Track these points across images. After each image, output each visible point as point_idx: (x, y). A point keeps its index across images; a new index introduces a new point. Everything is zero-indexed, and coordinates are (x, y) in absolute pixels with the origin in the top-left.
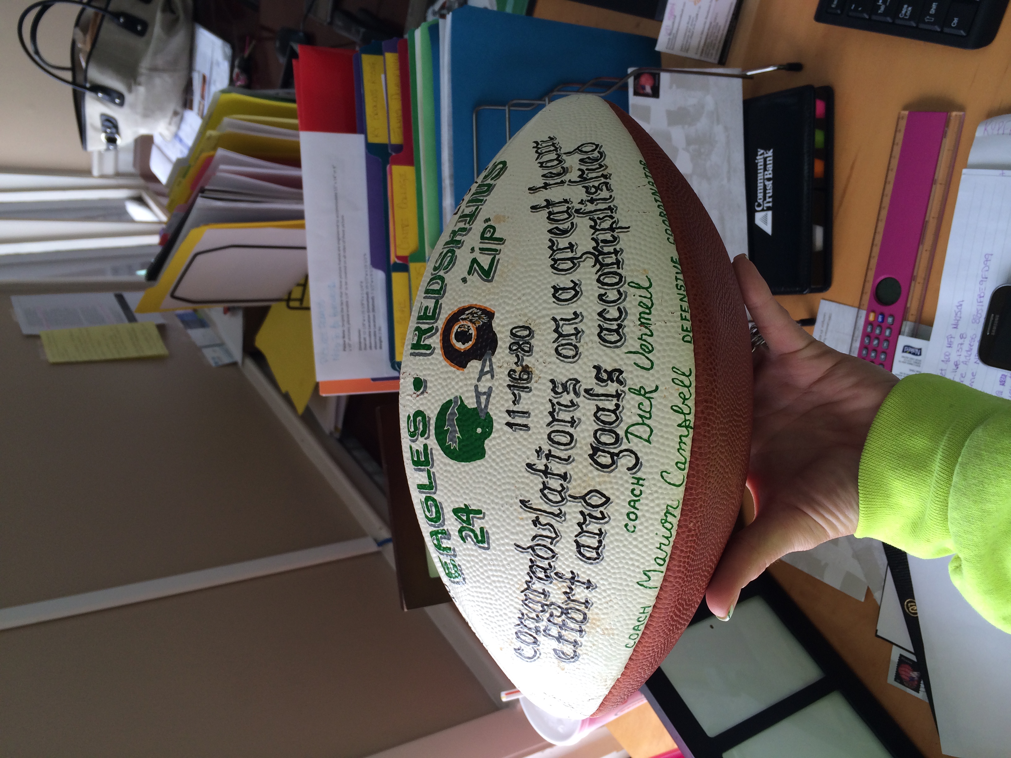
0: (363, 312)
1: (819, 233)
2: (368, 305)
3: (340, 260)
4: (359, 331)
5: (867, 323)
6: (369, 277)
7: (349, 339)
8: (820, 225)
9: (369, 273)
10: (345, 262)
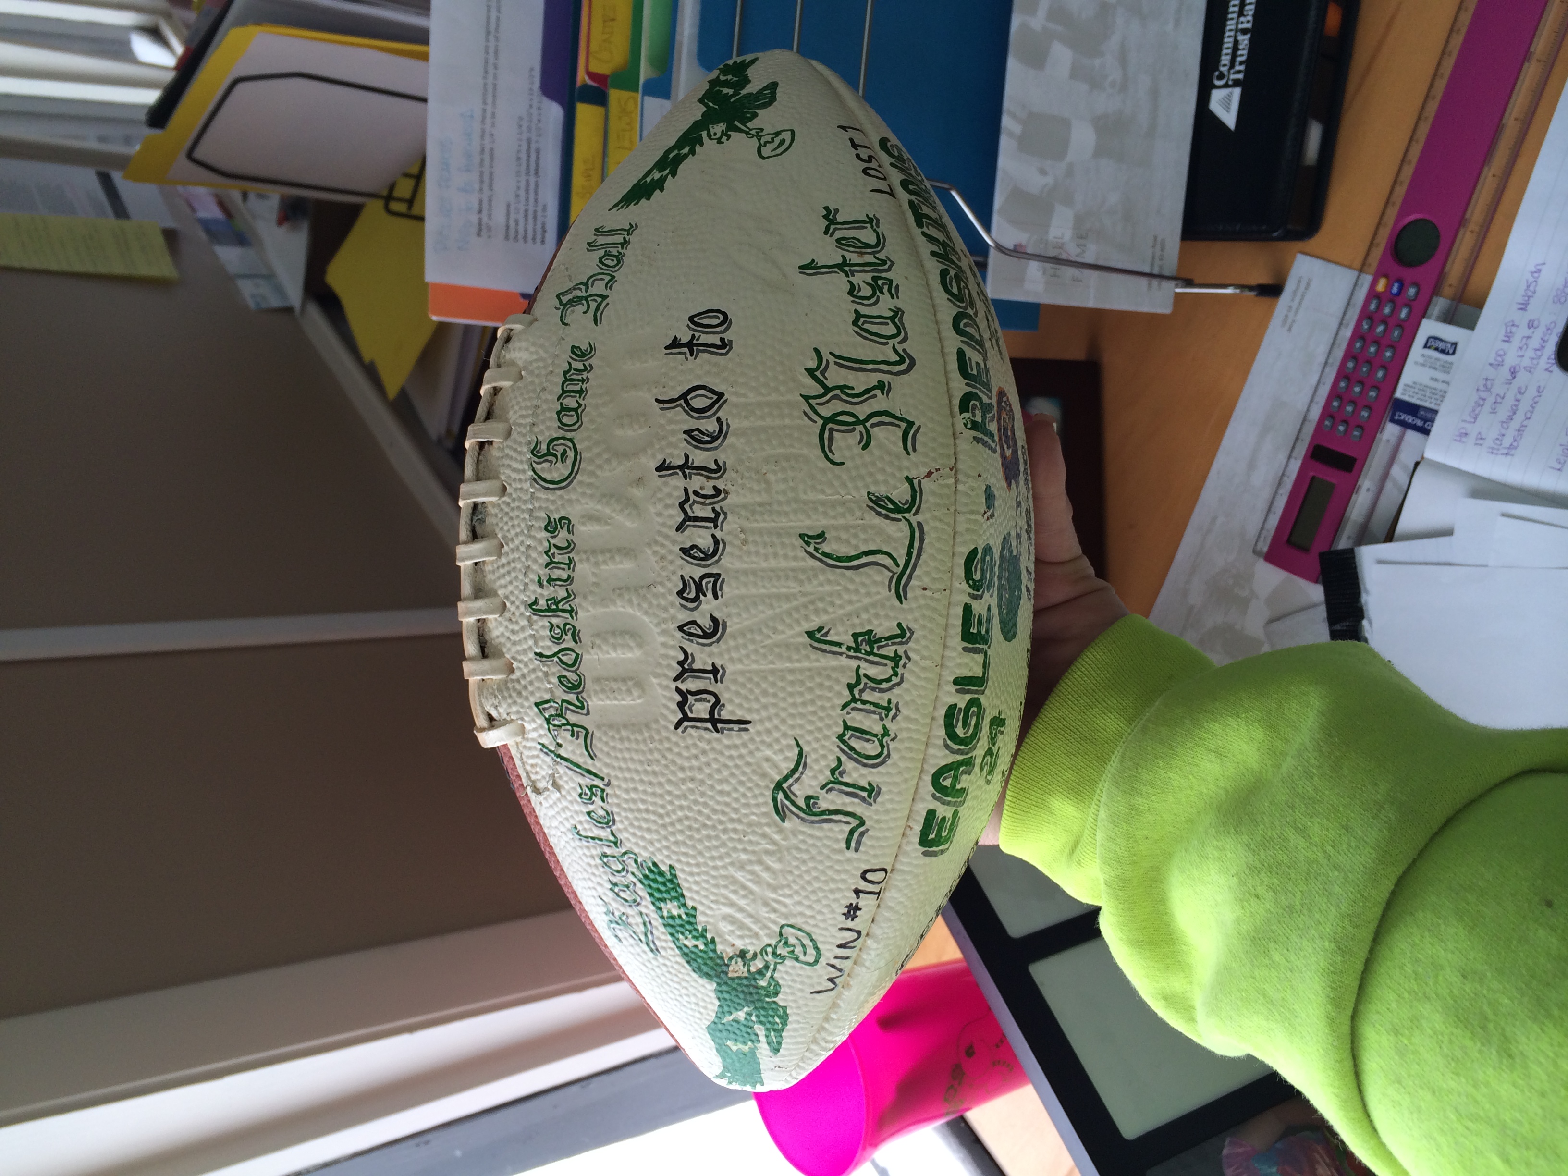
0: (518, 173)
1: (1315, 134)
2: (528, 161)
3: (486, 72)
4: (508, 206)
5: (1372, 294)
6: (534, 111)
7: (490, 216)
8: (1319, 120)
9: (535, 104)
10: (495, 77)
